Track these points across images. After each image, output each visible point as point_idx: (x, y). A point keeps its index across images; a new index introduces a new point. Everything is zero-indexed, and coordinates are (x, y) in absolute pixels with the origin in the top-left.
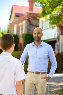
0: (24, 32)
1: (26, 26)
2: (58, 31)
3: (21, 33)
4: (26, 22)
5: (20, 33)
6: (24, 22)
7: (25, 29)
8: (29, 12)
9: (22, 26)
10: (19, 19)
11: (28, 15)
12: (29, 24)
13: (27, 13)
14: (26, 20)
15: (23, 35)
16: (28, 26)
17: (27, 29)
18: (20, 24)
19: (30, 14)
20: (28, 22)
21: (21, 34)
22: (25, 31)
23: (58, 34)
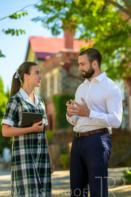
0: (56, 92)
1: (60, 79)
2: (125, 88)
3: (51, 93)
4: (60, 71)
5: (49, 95)
6: (56, 71)
7: (58, 85)
8: (65, 50)
9: (52, 79)
10: (44, 66)
11: (63, 56)
12: (65, 74)
13: (61, 52)
14: (61, 68)
15: (54, 97)
16: (64, 79)
17: (63, 84)
18: (48, 76)
19: (68, 54)
20: (64, 71)
21: (51, 95)
22: (58, 90)
23: (125, 94)
